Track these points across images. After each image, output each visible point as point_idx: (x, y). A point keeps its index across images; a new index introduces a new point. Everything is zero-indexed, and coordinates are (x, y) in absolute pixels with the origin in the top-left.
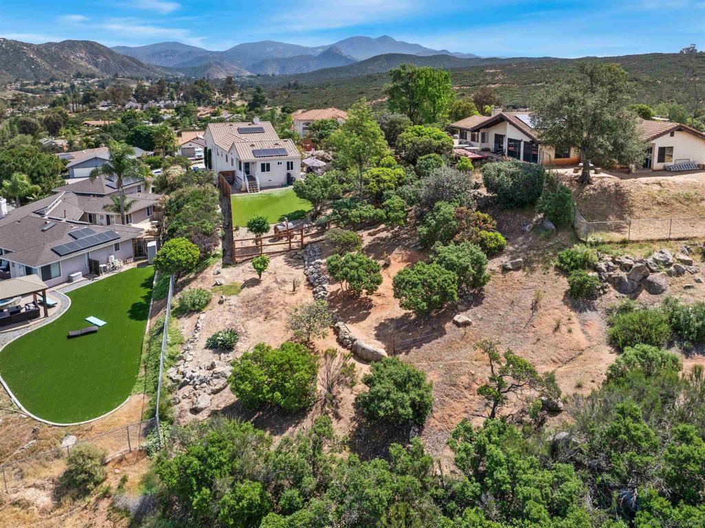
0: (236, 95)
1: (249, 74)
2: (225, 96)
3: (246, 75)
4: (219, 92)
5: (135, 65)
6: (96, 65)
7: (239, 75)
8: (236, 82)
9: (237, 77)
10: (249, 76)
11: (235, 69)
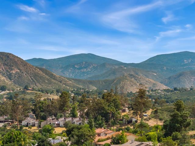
0: (149, 112)
1: (165, 87)
2: (135, 113)
3: (161, 89)
4: (129, 108)
5: (47, 77)
6: (10, 77)
7: (154, 89)
8: (150, 96)
9: (152, 90)
10: (165, 90)
11: (150, 82)
